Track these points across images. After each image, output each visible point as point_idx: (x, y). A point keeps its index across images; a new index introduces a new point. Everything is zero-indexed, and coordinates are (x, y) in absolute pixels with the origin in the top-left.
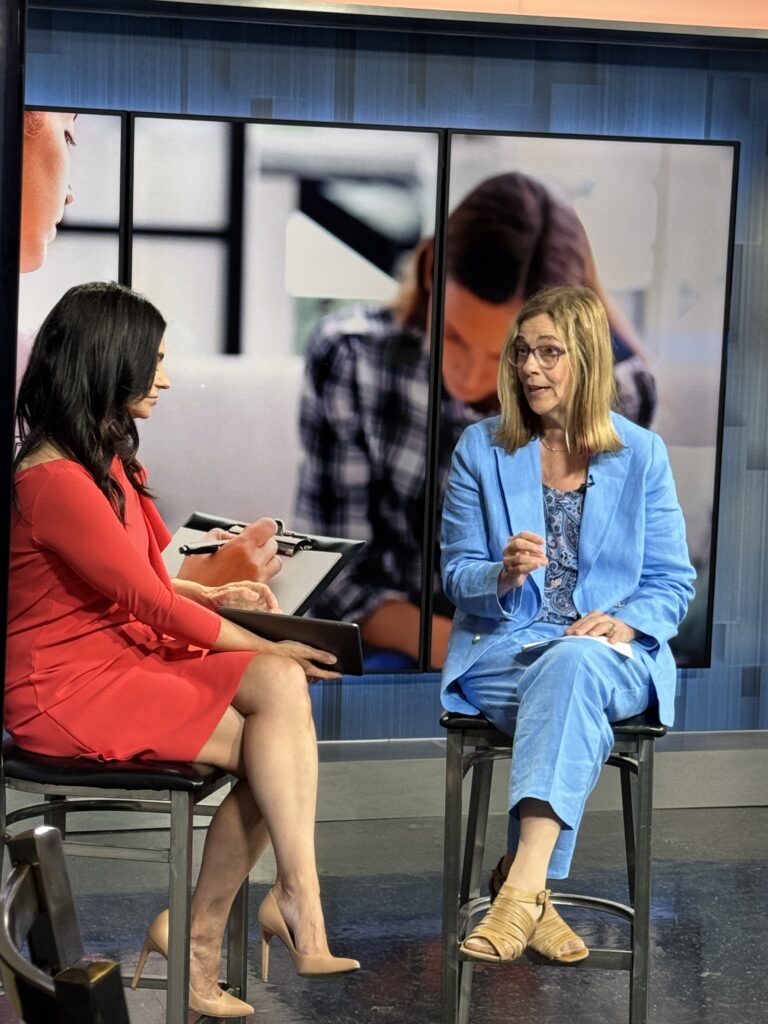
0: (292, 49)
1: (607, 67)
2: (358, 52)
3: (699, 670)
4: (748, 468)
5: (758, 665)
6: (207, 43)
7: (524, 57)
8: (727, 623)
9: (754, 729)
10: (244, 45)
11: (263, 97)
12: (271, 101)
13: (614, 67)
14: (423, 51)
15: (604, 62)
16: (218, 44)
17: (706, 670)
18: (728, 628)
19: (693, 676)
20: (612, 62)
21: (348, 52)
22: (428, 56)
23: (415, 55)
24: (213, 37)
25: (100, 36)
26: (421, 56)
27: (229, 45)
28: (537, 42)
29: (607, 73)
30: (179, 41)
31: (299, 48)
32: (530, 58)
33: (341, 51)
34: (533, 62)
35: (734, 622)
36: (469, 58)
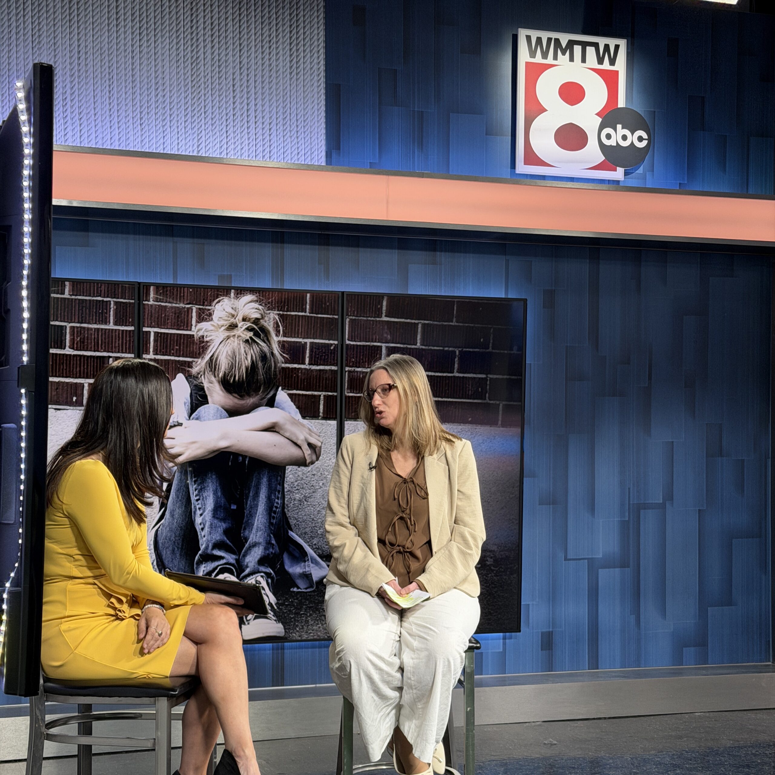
0: (244, 243)
1: (443, 253)
2: (286, 245)
3: (513, 634)
4: (539, 505)
5: (551, 630)
6: (191, 240)
7: (391, 248)
8: (530, 603)
9: (549, 671)
10: (213, 241)
11: (226, 273)
12: (231, 275)
13: (447, 253)
14: (328, 245)
15: (441, 251)
16: (196, 240)
17: (518, 634)
18: (531, 607)
19: (511, 638)
20: (446, 251)
21: (280, 245)
22: (330, 247)
23: (323, 247)
24: (193, 237)
25: (120, 236)
26: (326, 247)
27: (203, 241)
28: (398, 238)
29: (443, 257)
30: (171, 238)
31: (248, 243)
32: (395, 249)
33: (275, 244)
34: (397, 251)
35: (534, 603)
36: (356, 249)
